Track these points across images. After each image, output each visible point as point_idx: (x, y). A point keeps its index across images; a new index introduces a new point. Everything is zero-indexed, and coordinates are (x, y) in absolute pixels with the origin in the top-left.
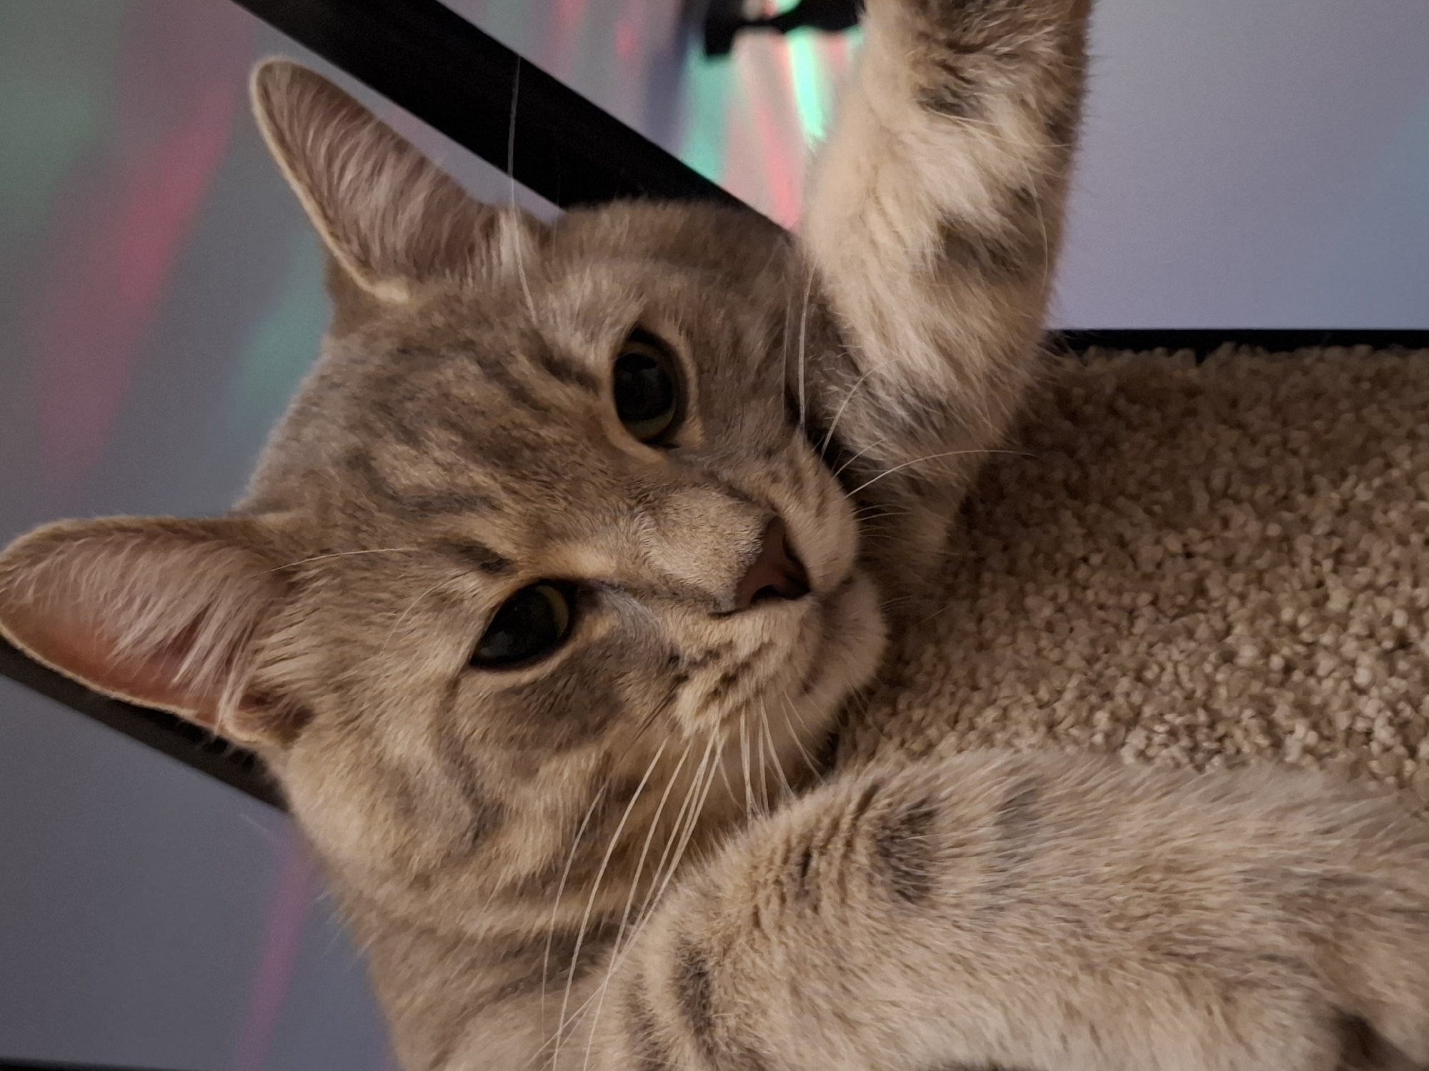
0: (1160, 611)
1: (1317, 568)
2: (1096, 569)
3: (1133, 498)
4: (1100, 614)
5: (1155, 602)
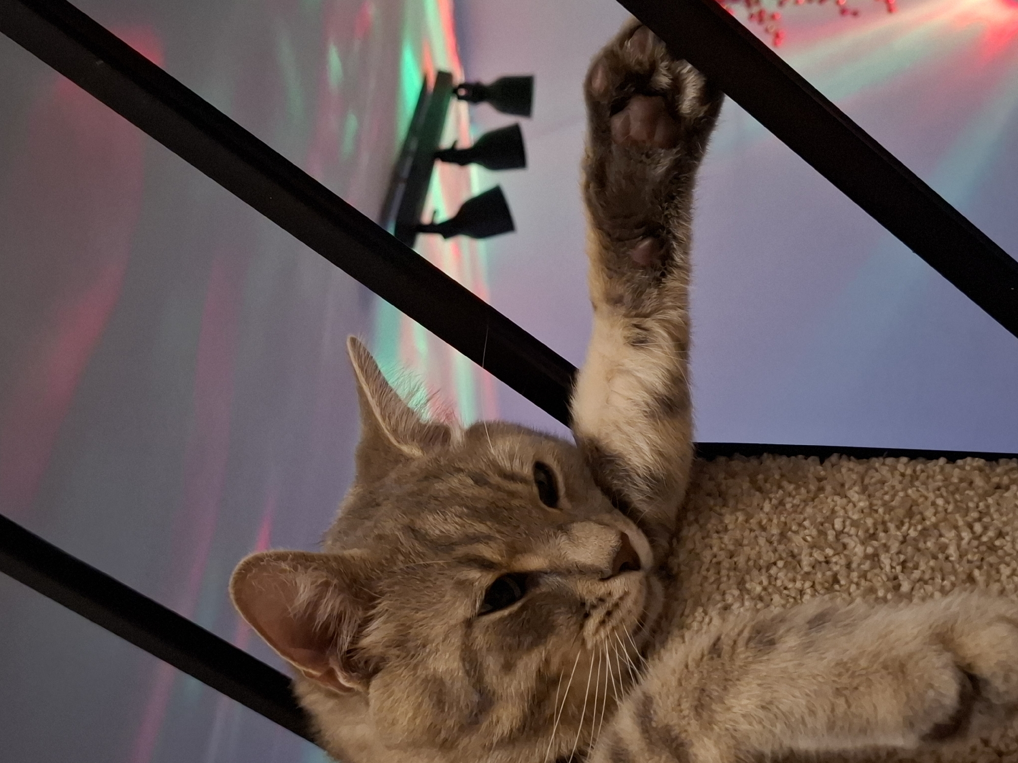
0: (816, 590)
1: (893, 570)
2: (780, 569)
3: (796, 532)
4: (785, 592)
5: (813, 586)
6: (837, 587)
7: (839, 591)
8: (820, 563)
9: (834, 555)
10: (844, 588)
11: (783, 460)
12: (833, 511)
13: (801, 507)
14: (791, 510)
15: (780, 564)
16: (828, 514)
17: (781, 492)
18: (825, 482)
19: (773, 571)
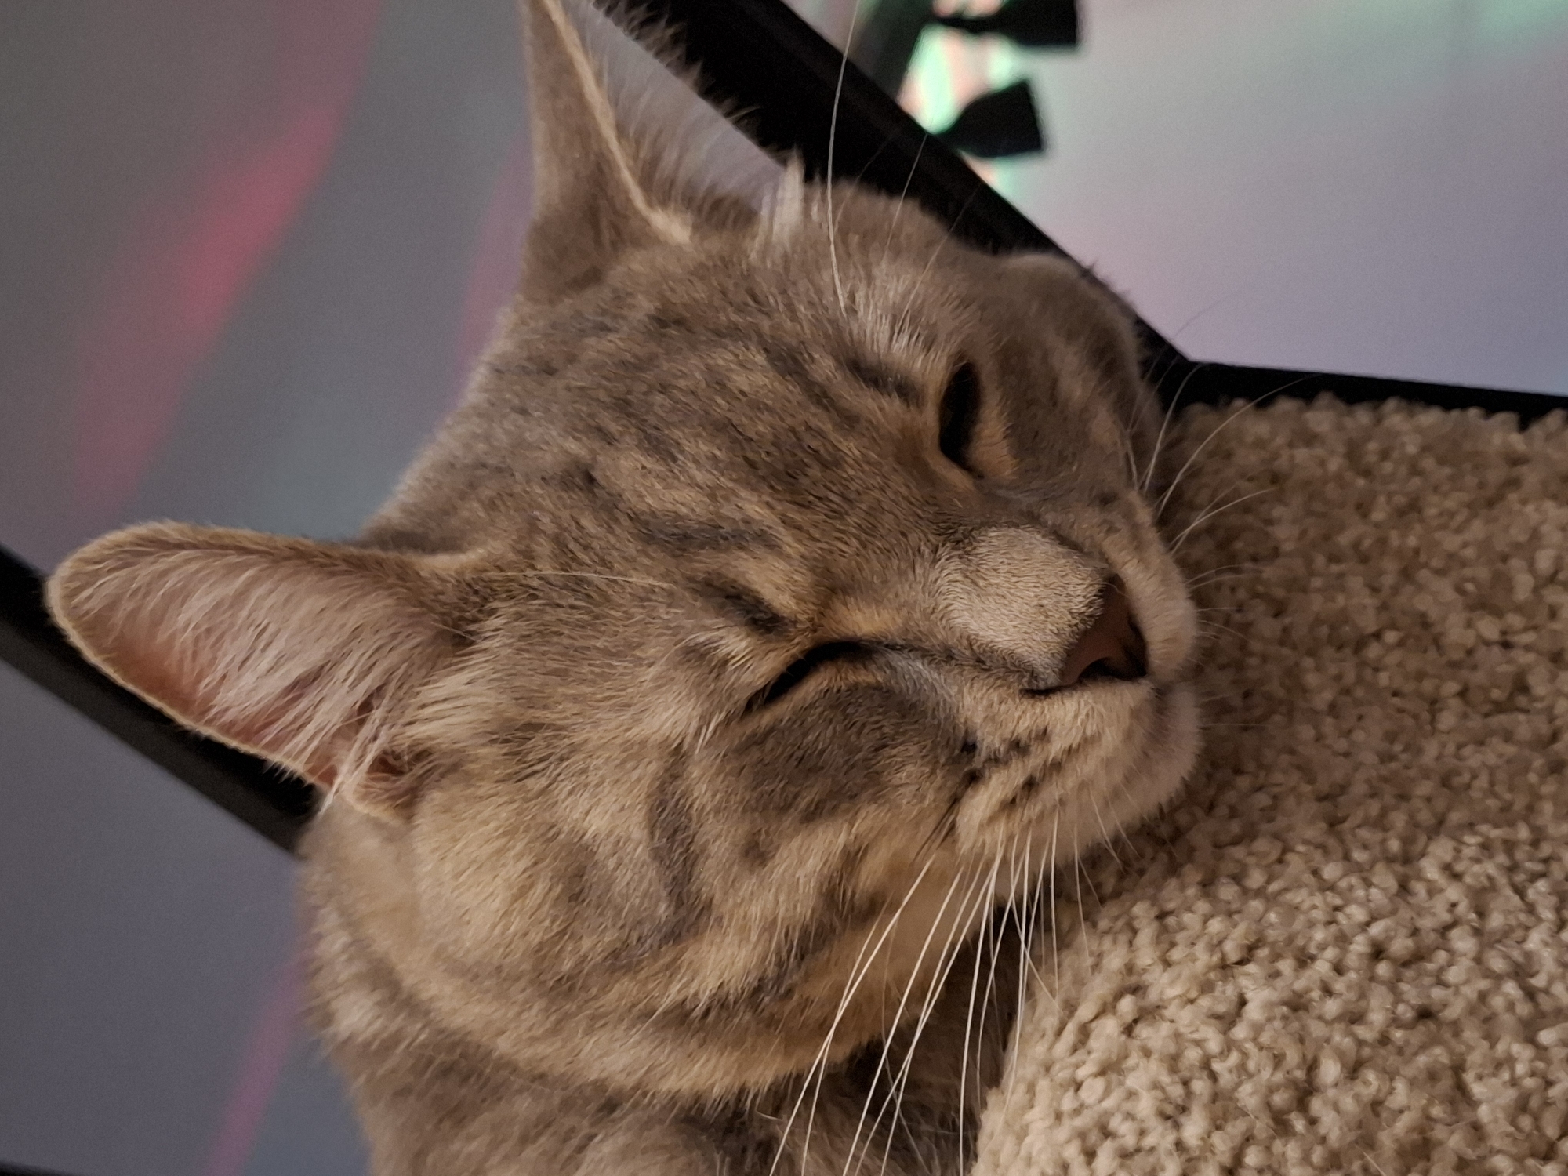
0: (1470, 704)
2: (1390, 648)
3: (1441, 573)
4: (1396, 701)
5: (1463, 694)
6: (1522, 700)
7: (1526, 711)
8: (1488, 643)
9: (1526, 629)
10: (1539, 705)
11: (1431, 417)
12: (1535, 535)
13: (1459, 518)
14: (1435, 523)
15: (1391, 637)
16: (1522, 538)
17: (1416, 481)
18: (1524, 469)
19: (1373, 651)
